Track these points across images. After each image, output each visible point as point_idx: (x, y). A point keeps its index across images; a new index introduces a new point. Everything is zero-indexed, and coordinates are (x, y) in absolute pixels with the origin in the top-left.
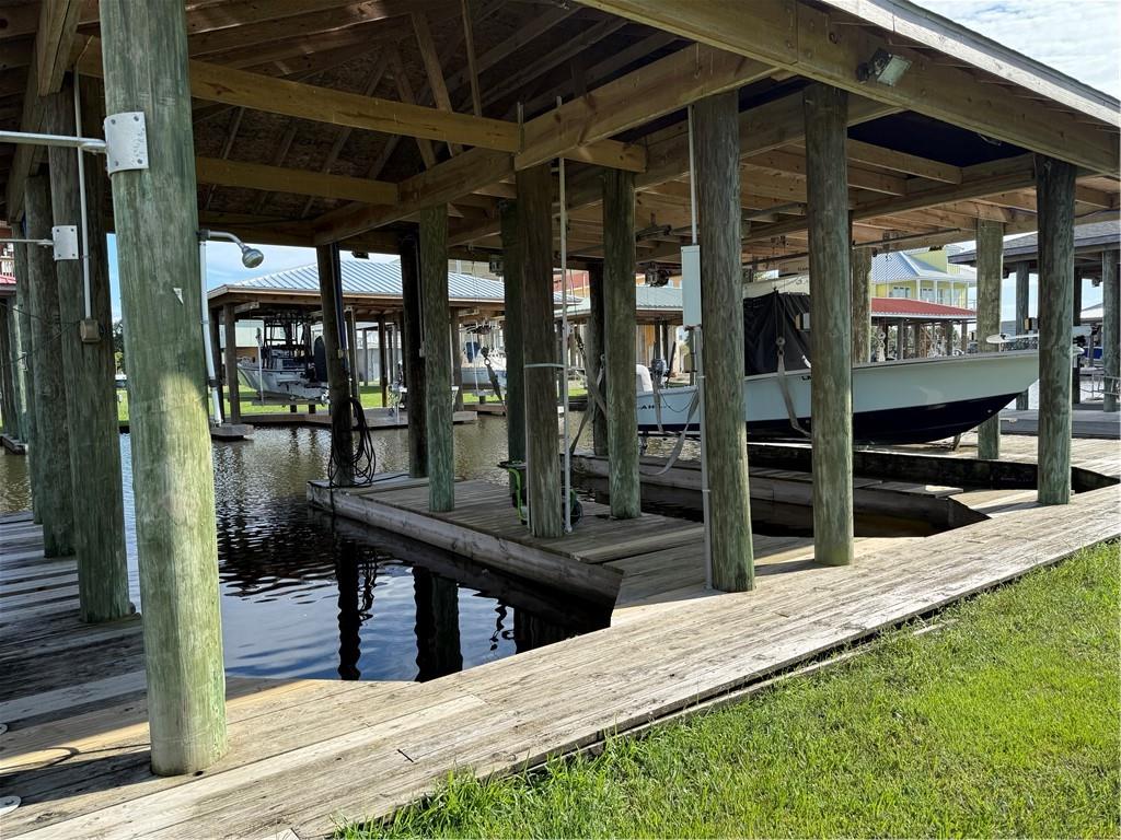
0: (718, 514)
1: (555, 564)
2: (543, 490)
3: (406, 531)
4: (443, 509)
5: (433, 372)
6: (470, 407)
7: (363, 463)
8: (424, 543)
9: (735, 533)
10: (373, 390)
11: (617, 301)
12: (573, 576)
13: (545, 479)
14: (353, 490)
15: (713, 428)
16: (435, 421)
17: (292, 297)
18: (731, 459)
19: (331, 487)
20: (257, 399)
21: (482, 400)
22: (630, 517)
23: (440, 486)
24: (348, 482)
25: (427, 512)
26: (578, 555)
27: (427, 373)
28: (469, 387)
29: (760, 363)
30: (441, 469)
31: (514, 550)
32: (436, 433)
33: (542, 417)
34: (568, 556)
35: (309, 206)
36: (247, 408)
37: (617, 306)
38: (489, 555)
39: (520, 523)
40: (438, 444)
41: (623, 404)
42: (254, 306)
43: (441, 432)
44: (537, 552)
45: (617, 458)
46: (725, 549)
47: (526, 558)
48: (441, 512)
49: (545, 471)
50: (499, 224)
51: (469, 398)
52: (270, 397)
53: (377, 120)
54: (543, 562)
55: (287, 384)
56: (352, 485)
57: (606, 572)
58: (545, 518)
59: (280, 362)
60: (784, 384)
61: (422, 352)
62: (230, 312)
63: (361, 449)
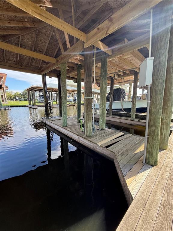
0: (151, 144)
1: (93, 145)
2: (88, 126)
3: (58, 130)
5: (63, 99)
6: (68, 104)
7: (50, 115)
8: (62, 133)
9: (156, 149)
10: (55, 102)
12: (97, 149)
13: (89, 124)
14: (49, 120)
16: (63, 109)
18: (158, 128)
19: (45, 119)
20: (38, 103)
21: (70, 103)
22: (104, 130)
23: (64, 122)
24: (48, 118)
25: (62, 127)
26: (99, 144)
27: (62, 99)
28: (68, 102)
29: (116, 99)
30: (65, 118)
31: (81, 139)
32: (64, 111)
33: (89, 110)
34: (96, 144)
35: (39, 67)
36: (36, 104)
37: (103, 85)
38: (75, 138)
39: (81, 131)
40: (64, 113)
42: (37, 89)
43: (65, 111)
44: (87, 141)
45: (102, 118)
46: (152, 154)
47: (84, 141)
48: (65, 127)
49: (89, 122)
50: (76, 71)
51: (68, 103)
52: (40, 102)
53: (46, 18)
54: (89, 143)
55: (42, 101)
56: (49, 119)
57: (107, 151)
58: (89, 133)
59: (41, 97)
60: (122, 103)
61: (61, 95)
62: (34, 90)
63: (50, 112)
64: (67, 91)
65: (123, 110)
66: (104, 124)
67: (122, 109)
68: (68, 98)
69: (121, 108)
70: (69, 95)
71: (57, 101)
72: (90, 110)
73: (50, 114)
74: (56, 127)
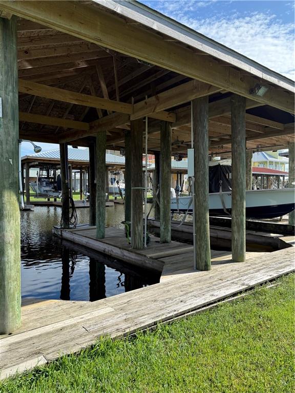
0: (199, 243)
1: (140, 259)
2: (137, 232)
3: (88, 245)
4: (101, 238)
5: (99, 189)
6: (111, 201)
7: (73, 220)
8: (94, 250)
9: (204, 250)
10: (77, 193)
11: (165, 166)
12: (147, 263)
13: (138, 228)
14: (69, 230)
15: (197, 212)
16: (99, 206)
17: (50, 160)
18: (203, 224)
19: (61, 228)
20: (36, 196)
21: (116, 198)
22: (167, 242)
23: (100, 229)
24: (67, 227)
25: (95, 238)
26: (149, 256)
27: (97, 189)
28: (111, 194)
29: (213, 189)
30: (101, 223)
31: (126, 253)
32: (99, 210)
33: (137, 206)
34: (145, 256)
35: (57, 129)
36: (32, 199)
37: (164, 168)
38: (117, 255)
39: (128, 243)
40: (100, 214)
41: (166, 202)
42: (36, 163)
43: (101, 210)
44: (134, 254)
45: (163, 221)
46: (201, 255)
47: (130, 256)
48: (100, 238)
49: (138, 225)
50: (124, 138)
51: (111, 197)
52: (41, 195)
53: (83, 101)
54: (136, 258)
55: (47, 191)
56: (69, 228)
57: (158, 262)
58: (137, 242)
59: (44, 183)
60: (222, 196)
61: (95, 182)
62: (28, 165)
63: (72, 215)
64: (110, 168)
65: (225, 211)
66: (167, 233)
67: (223, 210)
68: (110, 186)
69: (221, 207)
70: (113, 176)
71: (81, 191)
72: (139, 207)
73: (71, 218)
74: (84, 241)
